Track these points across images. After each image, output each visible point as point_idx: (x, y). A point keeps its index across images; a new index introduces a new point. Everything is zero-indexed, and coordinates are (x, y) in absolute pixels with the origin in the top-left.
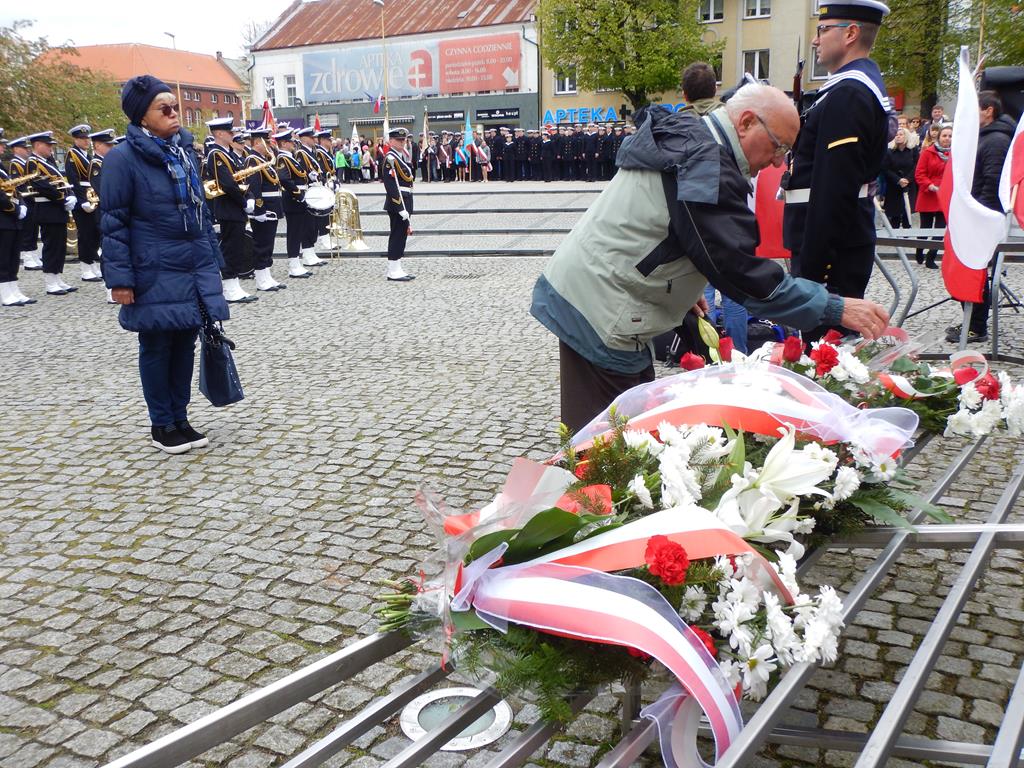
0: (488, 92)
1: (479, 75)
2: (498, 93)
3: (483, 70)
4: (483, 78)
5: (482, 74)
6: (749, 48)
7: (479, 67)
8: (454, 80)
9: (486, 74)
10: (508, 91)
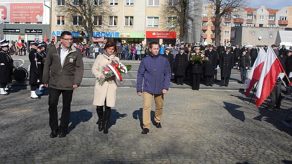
0: (30, 23)
1: (26, 16)
2: (34, 24)
3: (28, 15)
4: (28, 18)
5: (28, 16)
6: (127, 15)
7: (27, 14)
8: (16, 18)
9: (29, 16)
10: (38, 23)
